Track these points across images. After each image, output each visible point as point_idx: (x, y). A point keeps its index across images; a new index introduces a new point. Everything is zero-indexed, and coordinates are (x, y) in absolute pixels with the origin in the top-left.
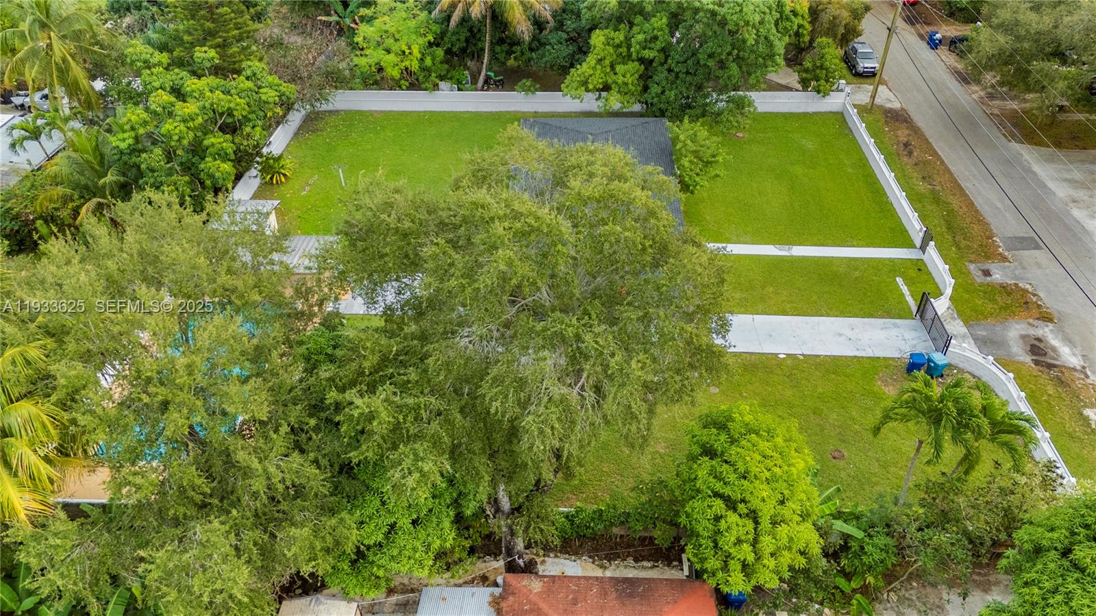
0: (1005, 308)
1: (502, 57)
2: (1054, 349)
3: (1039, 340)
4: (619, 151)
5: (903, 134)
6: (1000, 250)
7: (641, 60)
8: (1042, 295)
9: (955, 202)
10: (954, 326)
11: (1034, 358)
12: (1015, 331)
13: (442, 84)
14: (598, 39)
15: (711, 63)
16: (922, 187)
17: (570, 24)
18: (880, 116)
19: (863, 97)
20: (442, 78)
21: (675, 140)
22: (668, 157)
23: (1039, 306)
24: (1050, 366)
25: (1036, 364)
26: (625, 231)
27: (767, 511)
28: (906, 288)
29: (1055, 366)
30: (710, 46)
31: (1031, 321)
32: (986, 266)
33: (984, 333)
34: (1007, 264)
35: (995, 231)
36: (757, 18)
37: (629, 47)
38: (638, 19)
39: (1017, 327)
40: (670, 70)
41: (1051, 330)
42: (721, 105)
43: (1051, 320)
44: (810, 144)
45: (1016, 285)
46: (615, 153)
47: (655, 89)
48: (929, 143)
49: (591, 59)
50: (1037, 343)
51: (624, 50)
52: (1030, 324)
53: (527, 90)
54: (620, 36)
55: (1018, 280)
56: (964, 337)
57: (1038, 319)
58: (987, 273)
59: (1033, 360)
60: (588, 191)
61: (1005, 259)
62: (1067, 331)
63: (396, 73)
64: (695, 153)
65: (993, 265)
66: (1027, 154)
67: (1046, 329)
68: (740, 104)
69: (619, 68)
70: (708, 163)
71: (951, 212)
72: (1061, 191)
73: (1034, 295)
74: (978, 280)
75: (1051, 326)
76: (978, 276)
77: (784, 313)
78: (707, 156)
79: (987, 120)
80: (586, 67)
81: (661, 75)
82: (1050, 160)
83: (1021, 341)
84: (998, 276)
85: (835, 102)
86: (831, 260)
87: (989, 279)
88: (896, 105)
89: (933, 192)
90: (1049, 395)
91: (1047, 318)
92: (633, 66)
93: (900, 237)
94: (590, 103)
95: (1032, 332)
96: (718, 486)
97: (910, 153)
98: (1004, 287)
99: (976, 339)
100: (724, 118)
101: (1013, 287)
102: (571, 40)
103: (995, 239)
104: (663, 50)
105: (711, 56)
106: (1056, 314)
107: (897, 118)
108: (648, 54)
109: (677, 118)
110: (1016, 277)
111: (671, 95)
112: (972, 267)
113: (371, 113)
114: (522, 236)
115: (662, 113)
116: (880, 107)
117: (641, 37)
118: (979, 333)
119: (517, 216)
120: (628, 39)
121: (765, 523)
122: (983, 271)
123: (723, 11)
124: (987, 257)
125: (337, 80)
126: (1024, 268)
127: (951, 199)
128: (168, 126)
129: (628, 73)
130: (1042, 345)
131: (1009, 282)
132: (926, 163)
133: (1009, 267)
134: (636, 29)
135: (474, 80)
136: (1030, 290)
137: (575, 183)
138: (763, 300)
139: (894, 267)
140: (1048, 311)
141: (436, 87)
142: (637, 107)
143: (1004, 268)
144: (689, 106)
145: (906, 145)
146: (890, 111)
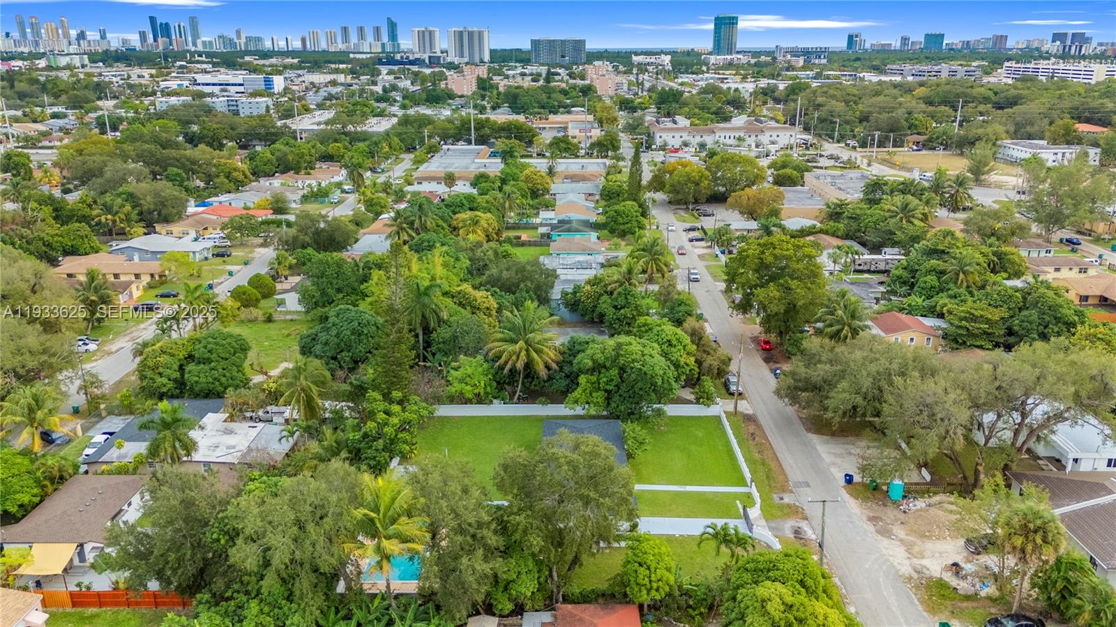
0: (787, 514)
1: (527, 385)
2: (805, 531)
3: (799, 527)
4: (596, 437)
5: (752, 428)
6: (790, 487)
7: (606, 391)
8: (805, 508)
9: (773, 464)
10: (758, 520)
11: (795, 535)
12: (788, 526)
13: (495, 401)
14: (582, 379)
15: (641, 393)
16: (757, 456)
17: (567, 369)
18: (741, 419)
19: (731, 408)
20: (495, 398)
21: (624, 432)
22: (620, 440)
23: (803, 513)
24: (801, 539)
25: (795, 537)
26: (598, 462)
27: (653, 565)
28: (740, 503)
29: (803, 538)
30: (640, 385)
31: (797, 519)
32: (781, 495)
33: (774, 524)
34: (792, 494)
35: (790, 478)
36: (662, 372)
37: (599, 384)
38: (603, 370)
39: (791, 522)
40: (620, 396)
41: (806, 524)
42: (649, 413)
44: (700, 434)
46: (594, 438)
47: (613, 405)
48: (764, 433)
49: (579, 390)
50: (798, 529)
51: (596, 385)
52: (796, 521)
53: (543, 404)
54: (594, 379)
57: (801, 518)
58: (782, 499)
60: (587, 450)
61: (791, 491)
62: (813, 523)
63: (470, 396)
64: (635, 438)
65: (785, 494)
66: (815, 439)
67: (804, 523)
68: (659, 413)
69: (594, 394)
70: (641, 443)
71: (770, 470)
72: (827, 458)
73: (802, 508)
74: (777, 502)
75: (806, 522)
76: (777, 500)
77: (680, 517)
78: (640, 439)
79: (799, 421)
80: (577, 394)
81: (616, 398)
82: (827, 443)
83: (791, 528)
84: (787, 500)
85: (714, 410)
86: (705, 493)
87: (782, 501)
88: (750, 412)
89: (763, 459)
91: (806, 518)
92: (601, 393)
93: (741, 481)
94: (579, 411)
95: (797, 525)
96: (636, 559)
97: (754, 439)
98: (788, 505)
99: (769, 528)
100: (650, 420)
101: (793, 505)
102: (567, 376)
103: (789, 482)
104: (616, 386)
105: (641, 389)
106: (809, 517)
107: (750, 419)
108: (609, 387)
109: (624, 420)
110: (795, 500)
111: (622, 408)
112: (775, 496)
113: (453, 417)
114: (568, 463)
115: (618, 417)
116: (741, 413)
117: (605, 379)
118: (772, 524)
119: (566, 457)
120: (598, 380)
121: (653, 570)
122: (780, 497)
123: (645, 369)
124: (784, 491)
125: (438, 400)
126: (799, 496)
127: (770, 463)
128: (386, 429)
129: (599, 396)
130: (800, 530)
131: (791, 503)
132: (761, 444)
133: (793, 496)
134: (602, 375)
135: (511, 398)
136: (800, 506)
137: (583, 448)
138: (670, 511)
139: (736, 496)
140: (807, 515)
141: (491, 402)
142: (605, 413)
143: (790, 496)
144: (632, 413)
145: (752, 434)
146: (747, 415)
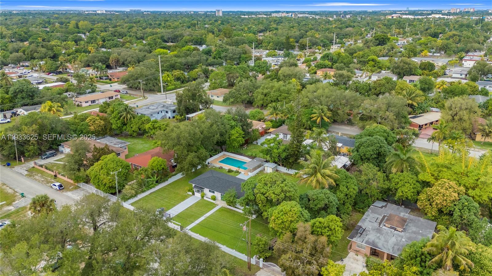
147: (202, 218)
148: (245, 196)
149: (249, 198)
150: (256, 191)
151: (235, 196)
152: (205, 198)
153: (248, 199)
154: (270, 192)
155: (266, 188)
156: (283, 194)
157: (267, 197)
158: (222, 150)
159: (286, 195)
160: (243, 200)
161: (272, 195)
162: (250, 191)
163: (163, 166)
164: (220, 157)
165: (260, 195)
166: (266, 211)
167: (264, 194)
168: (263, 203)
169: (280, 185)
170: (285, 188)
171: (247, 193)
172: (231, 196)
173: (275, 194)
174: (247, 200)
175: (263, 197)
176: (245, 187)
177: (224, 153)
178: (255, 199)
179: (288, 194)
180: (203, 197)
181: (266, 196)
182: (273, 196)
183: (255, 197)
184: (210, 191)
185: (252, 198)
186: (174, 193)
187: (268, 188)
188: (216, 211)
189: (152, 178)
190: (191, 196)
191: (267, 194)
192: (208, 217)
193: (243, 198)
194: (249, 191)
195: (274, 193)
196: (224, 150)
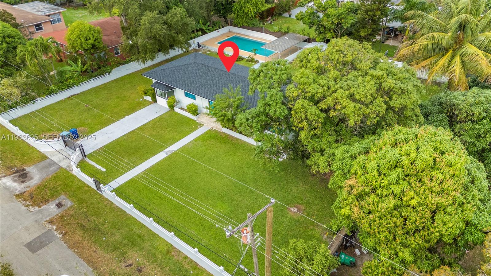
0: (43, 190)
2: (15, 181)
3: (23, 182)
6: (55, 227)
8: (23, 208)
10: (66, 163)
11: (25, 172)
23: (24, 200)
24: (17, 172)
25: (24, 169)
28: (98, 168)
29: (14, 173)
31: (28, 189)
32: (61, 209)
33: (51, 169)
34: (48, 219)
35: (63, 242)
39: (35, 182)
41: (17, 190)
43: (17, 196)
45: (40, 207)
50: (24, 180)
52: (29, 187)
55: (39, 211)
56: (60, 161)
57: (24, 192)
58: (59, 205)
59: (25, 170)
61: (51, 222)
62: (8, 193)
65: (57, 213)
67: (19, 189)
73: (28, 205)
74: (63, 197)
75: (17, 192)
76: (63, 199)
83: (32, 176)
84: (52, 207)
87: (57, 202)
90: (17, 159)
91: (19, 196)
95: (27, 183)
98: (47, 201)
101: (41, 204)
103: (61, 236)
106: (14, 199)
110: (40, 212)
118: (53, 168)
122: (62, 206)
126: (36, 221)
130: (22, 180)
131: (44, 206)
133: (46, 218)
136: (31, 207)
140: (18, 200)
143: (49, 215)
147: (161, 156)
148: (260, 106)
149: (271, 113)
150: (291, 91)
151: (238, 107)
152: (177, 110)
153: (267, 115)
154: (337, 95)
155: (324, 82)
156: (380, 100)
157: (327, 111)
158: (227, 24)
159: (392, 103)
160: (254, 117)
161: (346, 102)
162: (274, 91)
163: (91, 41)
164: (222, 35)
165: (306, 102)
166: (322, 152)
167: (317, 102)
168: (312, 128)
169: (372, 72)
170: (389, 83)
171: (264, 97)
172: (230, 106)
173: (355, 100)
174: (263, 118)
175: (313, 110)
176: (261, 79)
177: (228, 28)
178: (287, 117)
179: (396, 103)
180: (172, 107)
181: (323, 105)
182: (351, 106)
183: (290, 109)
184: (186, 95)
185: (279, 111)
186: (118, 97)
187: (332, 83)
188: (196, 140)
189: (74, 65)
190: (150, 103)
191: (329, 101)
192: (176, 154)
193: (254, 111)
194: (269, 92)
195: (352, 97)
196: (229, 22)
